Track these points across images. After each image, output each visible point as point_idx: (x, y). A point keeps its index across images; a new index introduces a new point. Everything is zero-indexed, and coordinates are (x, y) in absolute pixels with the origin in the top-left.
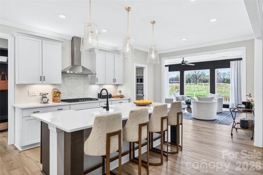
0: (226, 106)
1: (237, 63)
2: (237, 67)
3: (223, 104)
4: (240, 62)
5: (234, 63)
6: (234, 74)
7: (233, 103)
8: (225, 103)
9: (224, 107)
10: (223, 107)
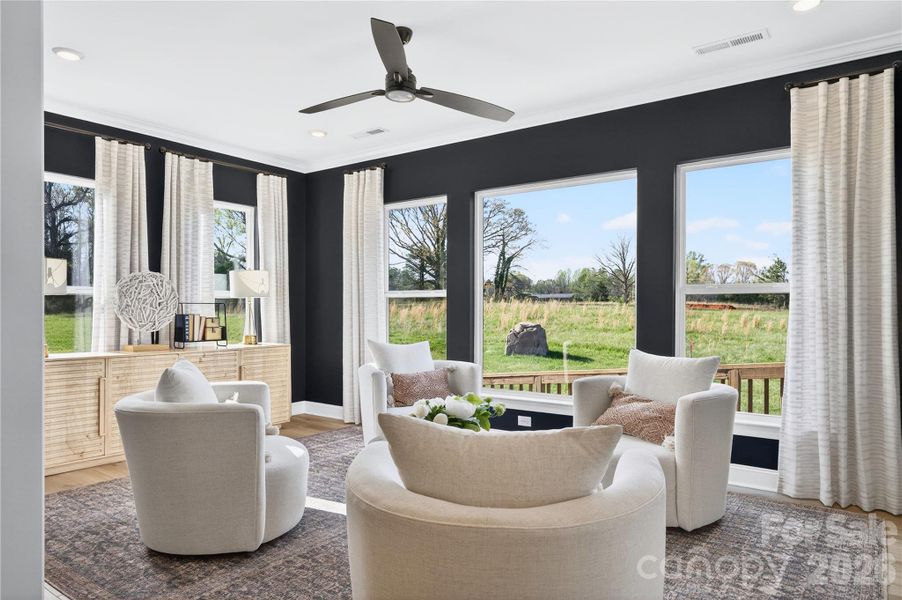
0: (759, 452)
1: (842, 96)
2: (843, 130)
3: (737, 431)
4: (870, 89)
5: (822, 103)
6: (822, 191)
7: (808, 428)
8: (747, 423)
9: (737, 458)
10: (735, 460)
